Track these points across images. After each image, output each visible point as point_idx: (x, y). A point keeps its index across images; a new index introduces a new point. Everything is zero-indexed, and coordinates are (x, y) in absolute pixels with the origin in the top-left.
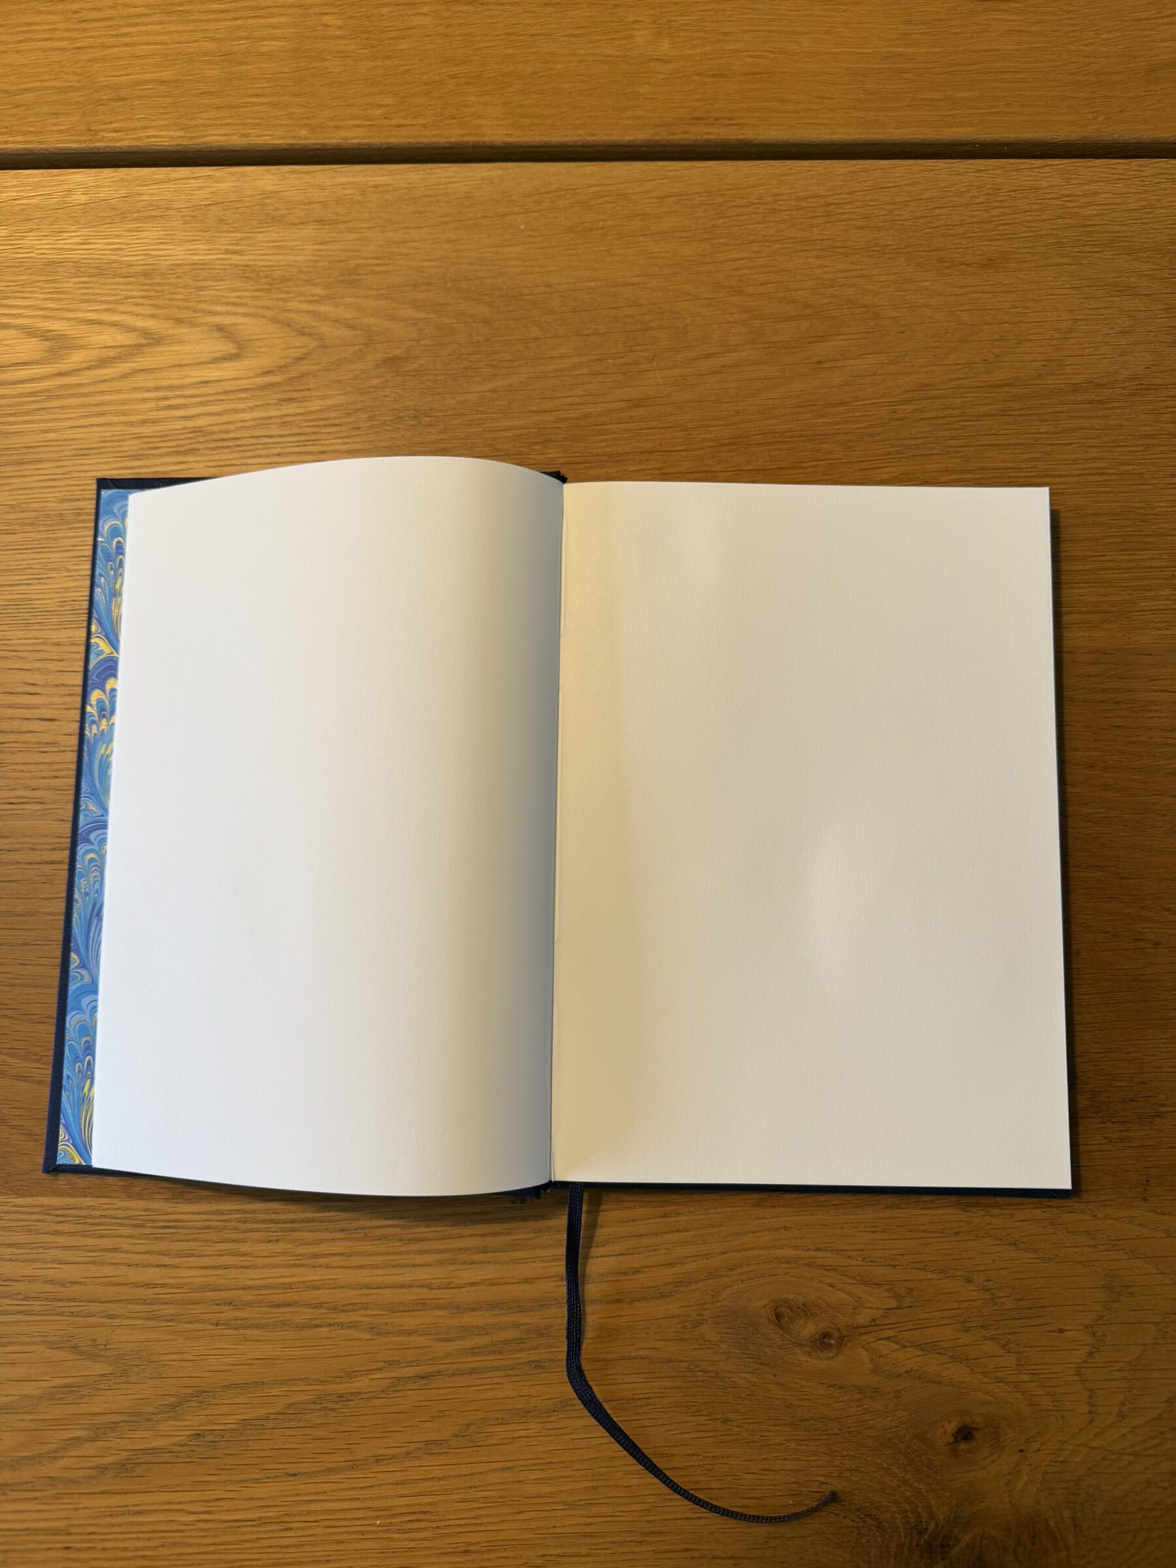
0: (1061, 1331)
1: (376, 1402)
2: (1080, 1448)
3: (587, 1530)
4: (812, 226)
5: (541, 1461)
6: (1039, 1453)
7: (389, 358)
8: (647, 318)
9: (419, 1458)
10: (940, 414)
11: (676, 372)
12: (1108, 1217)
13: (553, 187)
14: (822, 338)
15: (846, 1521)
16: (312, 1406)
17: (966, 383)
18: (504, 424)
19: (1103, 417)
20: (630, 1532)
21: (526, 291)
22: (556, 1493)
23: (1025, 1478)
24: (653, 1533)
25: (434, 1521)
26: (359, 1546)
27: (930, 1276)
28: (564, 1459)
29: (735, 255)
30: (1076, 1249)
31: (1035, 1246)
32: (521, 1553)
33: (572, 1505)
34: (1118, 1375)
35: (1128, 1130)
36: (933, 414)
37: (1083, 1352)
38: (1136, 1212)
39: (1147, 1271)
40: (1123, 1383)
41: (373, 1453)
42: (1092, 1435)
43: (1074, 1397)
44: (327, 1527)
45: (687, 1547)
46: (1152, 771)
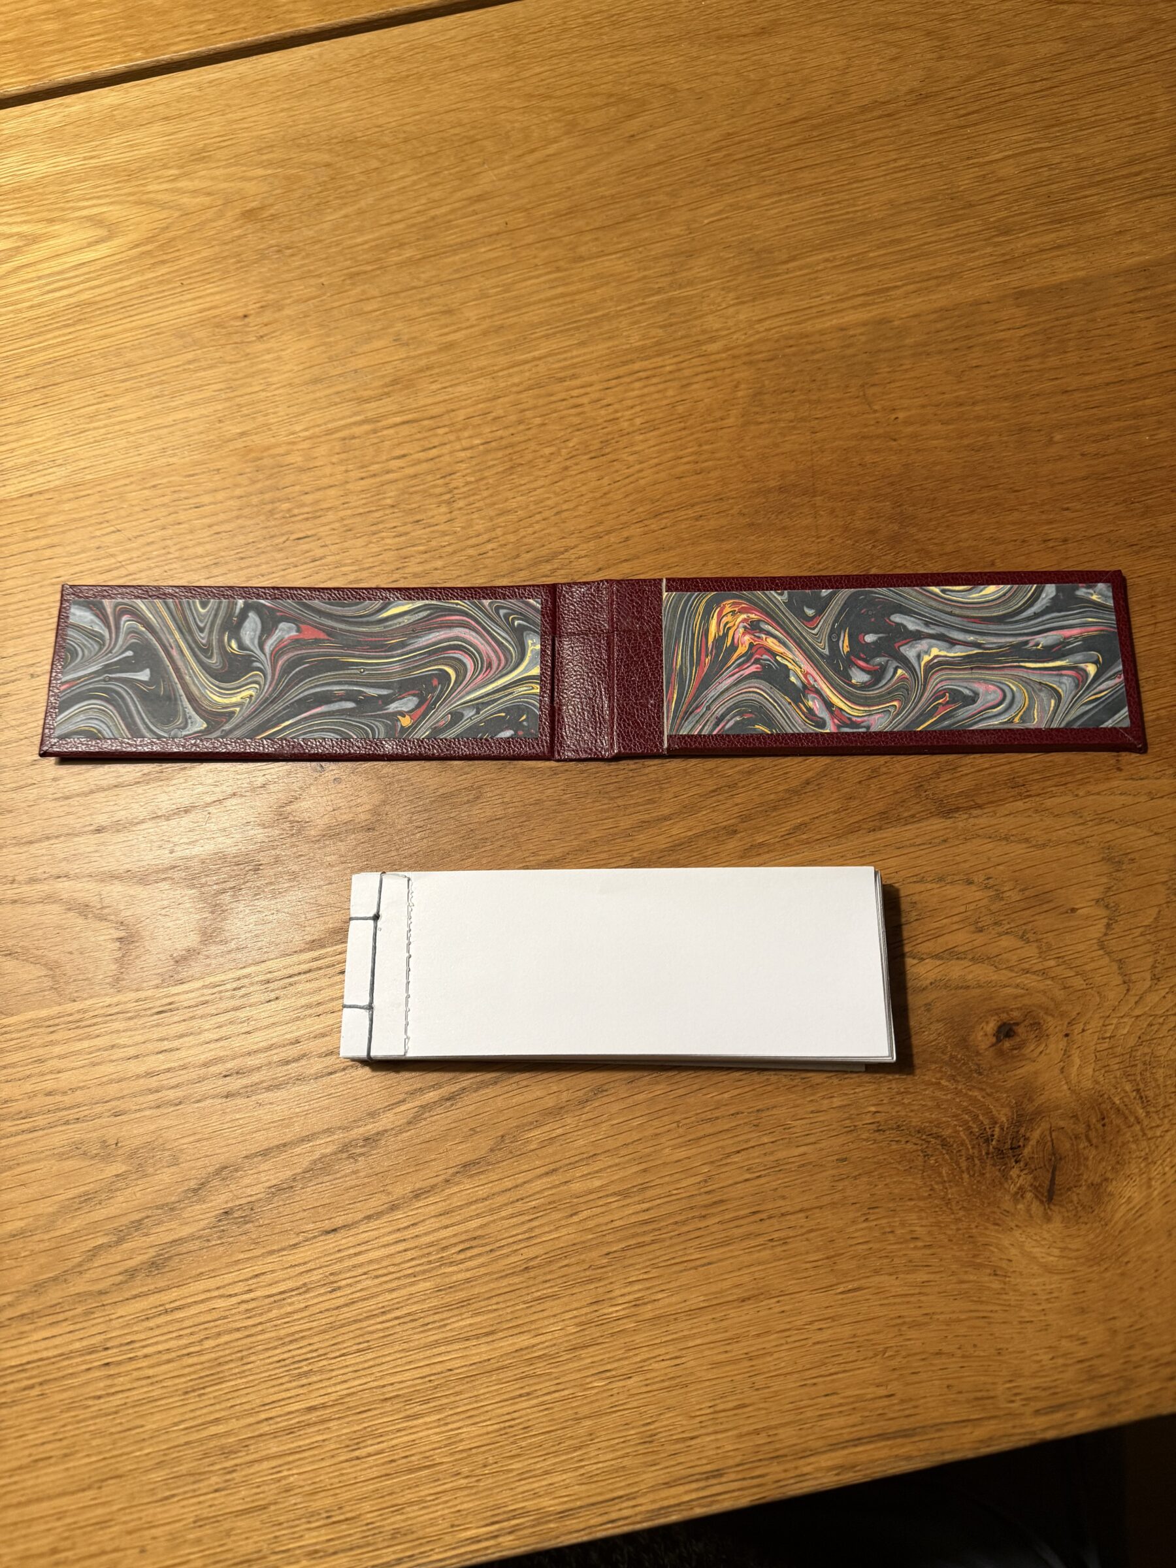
0: (1073, 910)
1: (405, 1136)
2: (1125, 1020)
3: (646, 1216)
4: (601, 34)
5: (584, 1156)
6: (1085, 1034)
7: (247, 211)
8: (472, 133)
9: (458, 1184)
10: (749, 154)
11: (506, 168)
12: (1089, 793)
13: (367, 51)
14: (630, 117)
15: (909, 1146)
16: (339, 1156)
17: (766, 125)
18: (359, 240)
19: (894, 126)
20: (692, 1208)
21: (359, 134)
22: (607, 1185)
23: (1077, 1061)
25: (486, 1244)
26: (413, 1289)
27: (929, 886)
28: (606, 1148)
29: (538, 70)
30: (1067, 831)
32: (583, 1257)
33: (624, 1194)
34: (1142, 940)
36: (743, 155)
37: (1101, 926)
38: (1115, 783)
39: (1142, 835)
40: (1148, 947)
41: (410, 1189)
42: (1132, 1004)
43: (1103, 971)
44: (377, 1277)
45: (753, 1210)
46: (1017, 396)
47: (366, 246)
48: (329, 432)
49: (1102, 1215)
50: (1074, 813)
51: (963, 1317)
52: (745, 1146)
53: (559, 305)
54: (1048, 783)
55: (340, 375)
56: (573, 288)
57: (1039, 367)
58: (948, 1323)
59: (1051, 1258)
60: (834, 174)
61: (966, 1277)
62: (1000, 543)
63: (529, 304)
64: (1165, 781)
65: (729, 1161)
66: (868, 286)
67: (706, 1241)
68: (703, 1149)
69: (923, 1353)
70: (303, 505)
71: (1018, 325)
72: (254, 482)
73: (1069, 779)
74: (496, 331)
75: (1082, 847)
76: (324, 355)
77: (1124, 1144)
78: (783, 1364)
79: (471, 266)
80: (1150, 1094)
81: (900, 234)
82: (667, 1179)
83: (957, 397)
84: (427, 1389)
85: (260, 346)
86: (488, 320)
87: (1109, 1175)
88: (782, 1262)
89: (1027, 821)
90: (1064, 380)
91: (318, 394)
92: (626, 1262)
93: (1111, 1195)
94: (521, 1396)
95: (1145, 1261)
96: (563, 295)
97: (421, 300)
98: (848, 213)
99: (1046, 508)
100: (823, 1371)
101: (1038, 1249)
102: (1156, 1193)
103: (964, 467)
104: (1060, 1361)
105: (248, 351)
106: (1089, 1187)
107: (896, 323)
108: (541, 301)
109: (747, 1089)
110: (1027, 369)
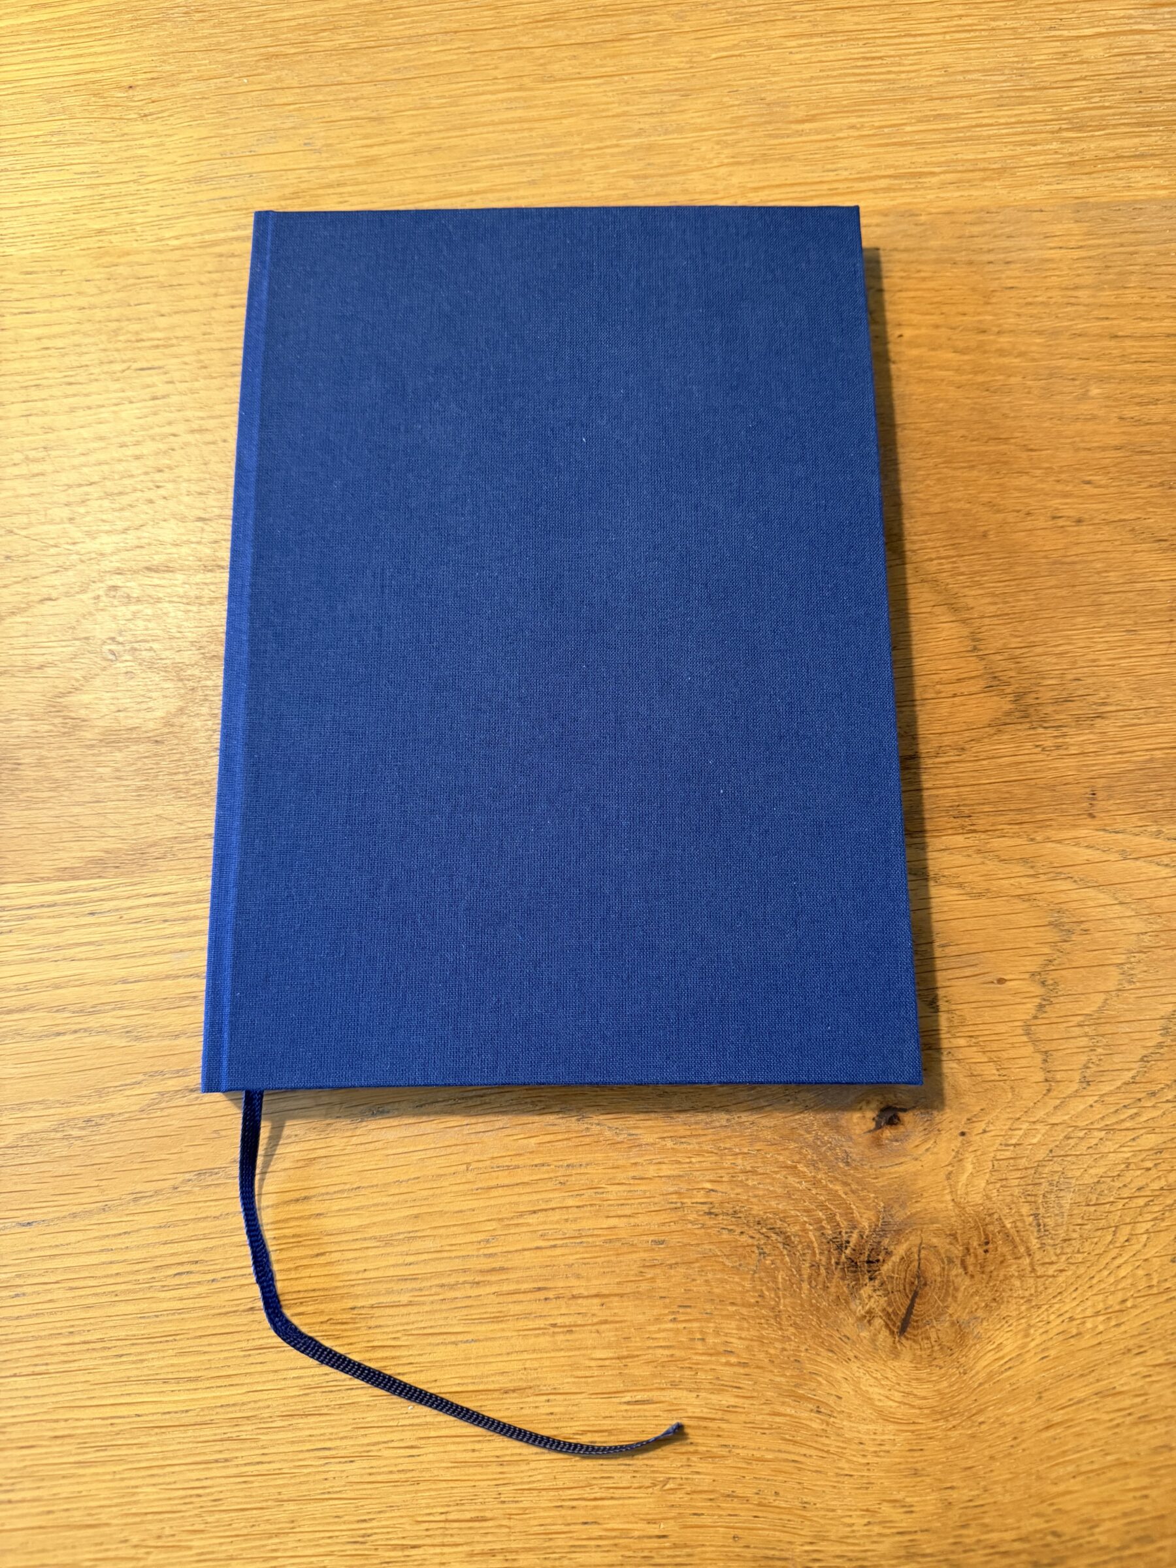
0: (1001, 981)
1: (133, 1125)
2: (1038, 1127)
5: (347, 1187)
6: (986, 1135)
9: (189, 1192)
12: (1048, 840)
15: (744, 1239)
16: (52, 1135)
20: (464, 1271)
22: (367, 1226)
23: (969, 1167)
24: (494, 1270)
25: (209, 1272)
26: (112, 1311)
28: (375, 1183)
30: (1012, 881)
31: (960, 880)
32: (322, 1307)
33: (387, 1241)
34: (1077, 1031)
35: (1064, 735)
37: (1031, 1007)
38: (1082, 832)
39: (1102, 902)
40: (1084, 1041)
41: (130, 1189)
42: (1050, 1109)
43: (1023, 1062)
44: (71, 1289)
45: (540, 1285)
46: (1055, 333)
47: (293, 23)
48: (204, 245)
49: (963, 1360)
50: (1024, 860)
51: (769, 1456)
52: (544, 1206)
53: (514, 131)
54: (1001, 818)
55: (230, 177)
56: (533, 113)
57: (1091, 300)
58: (749, 1460)
59: (891, 1403)
60: (883, 21)
61: (782, 1409)
62: (999, 511)
63: (476, 126)
64: (1144, 839)
65: (521, 1221)
66: (896, 167)
67: (475, 1313)
68: (492, 1202)
69: (712, 1491)
70: (155, 329)
71: (1072, 244)
72: (103, 292)
73: (1026, 818)
74: (430, 152)
75: (1026, 905)
76: (215, 150)
77: (1006, 1278)
78: (540, 1477)
79: (415, 67)
80: (1050, 1222)
81: (947, 109)
82: (442, 1231)
83: (980, 321)
84: (107, 1434)
85: (141, 127)
86: (423, 137)
87: (980, 1314)
88: (562, 1353)
89: (966, 861)
90: (1115, 322)
91: (200, 197)
92: (372, 1323)
93: (978, 1337)
94: (217, 1461)
95: (1004, 1425)
96: (521, 120)
97: (347, 99)
98: (889, 72)
99: (1063, 476)
100: (587, 1493)
101: (876, 1390)
102: (1033, 1344)
103: (973, 409)
104: (877, 1529)
105: (126, 130)
106: (953, 1324)
107: (923, 218)
108: (493, 123)
109: (560, 1137)
110: (1073, 300)
